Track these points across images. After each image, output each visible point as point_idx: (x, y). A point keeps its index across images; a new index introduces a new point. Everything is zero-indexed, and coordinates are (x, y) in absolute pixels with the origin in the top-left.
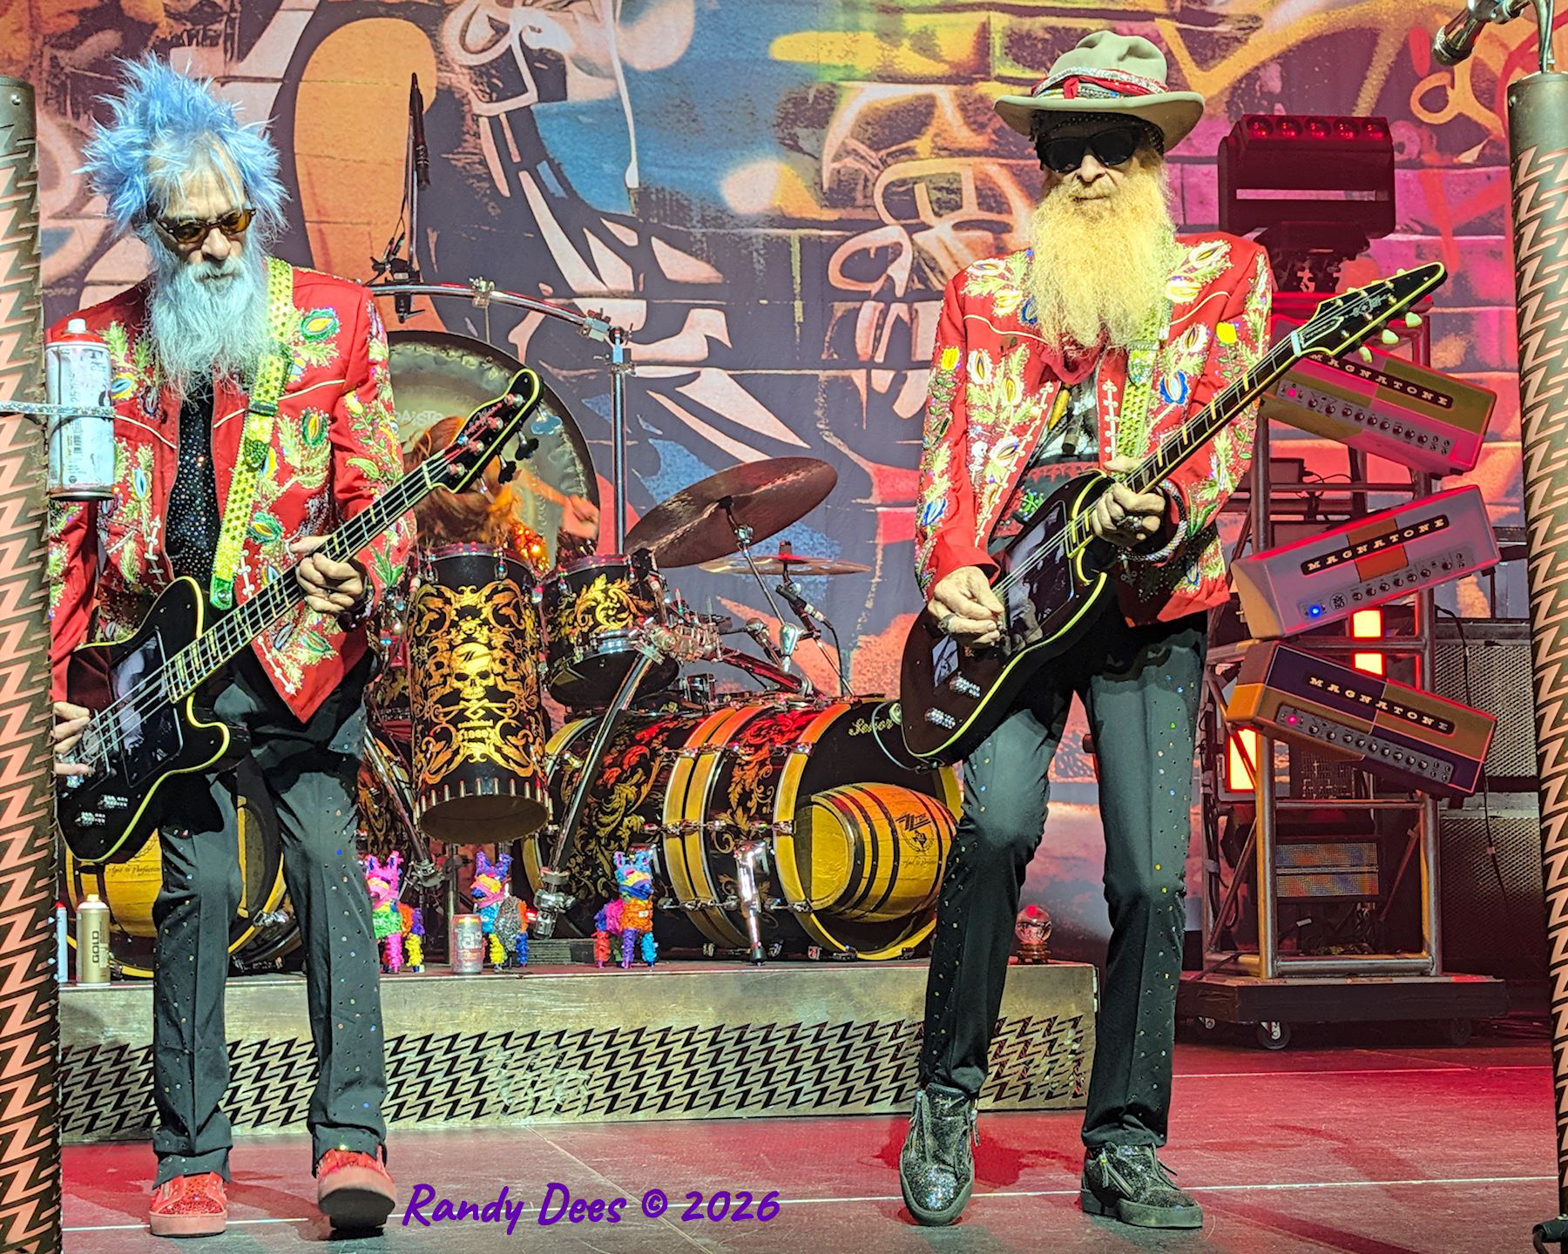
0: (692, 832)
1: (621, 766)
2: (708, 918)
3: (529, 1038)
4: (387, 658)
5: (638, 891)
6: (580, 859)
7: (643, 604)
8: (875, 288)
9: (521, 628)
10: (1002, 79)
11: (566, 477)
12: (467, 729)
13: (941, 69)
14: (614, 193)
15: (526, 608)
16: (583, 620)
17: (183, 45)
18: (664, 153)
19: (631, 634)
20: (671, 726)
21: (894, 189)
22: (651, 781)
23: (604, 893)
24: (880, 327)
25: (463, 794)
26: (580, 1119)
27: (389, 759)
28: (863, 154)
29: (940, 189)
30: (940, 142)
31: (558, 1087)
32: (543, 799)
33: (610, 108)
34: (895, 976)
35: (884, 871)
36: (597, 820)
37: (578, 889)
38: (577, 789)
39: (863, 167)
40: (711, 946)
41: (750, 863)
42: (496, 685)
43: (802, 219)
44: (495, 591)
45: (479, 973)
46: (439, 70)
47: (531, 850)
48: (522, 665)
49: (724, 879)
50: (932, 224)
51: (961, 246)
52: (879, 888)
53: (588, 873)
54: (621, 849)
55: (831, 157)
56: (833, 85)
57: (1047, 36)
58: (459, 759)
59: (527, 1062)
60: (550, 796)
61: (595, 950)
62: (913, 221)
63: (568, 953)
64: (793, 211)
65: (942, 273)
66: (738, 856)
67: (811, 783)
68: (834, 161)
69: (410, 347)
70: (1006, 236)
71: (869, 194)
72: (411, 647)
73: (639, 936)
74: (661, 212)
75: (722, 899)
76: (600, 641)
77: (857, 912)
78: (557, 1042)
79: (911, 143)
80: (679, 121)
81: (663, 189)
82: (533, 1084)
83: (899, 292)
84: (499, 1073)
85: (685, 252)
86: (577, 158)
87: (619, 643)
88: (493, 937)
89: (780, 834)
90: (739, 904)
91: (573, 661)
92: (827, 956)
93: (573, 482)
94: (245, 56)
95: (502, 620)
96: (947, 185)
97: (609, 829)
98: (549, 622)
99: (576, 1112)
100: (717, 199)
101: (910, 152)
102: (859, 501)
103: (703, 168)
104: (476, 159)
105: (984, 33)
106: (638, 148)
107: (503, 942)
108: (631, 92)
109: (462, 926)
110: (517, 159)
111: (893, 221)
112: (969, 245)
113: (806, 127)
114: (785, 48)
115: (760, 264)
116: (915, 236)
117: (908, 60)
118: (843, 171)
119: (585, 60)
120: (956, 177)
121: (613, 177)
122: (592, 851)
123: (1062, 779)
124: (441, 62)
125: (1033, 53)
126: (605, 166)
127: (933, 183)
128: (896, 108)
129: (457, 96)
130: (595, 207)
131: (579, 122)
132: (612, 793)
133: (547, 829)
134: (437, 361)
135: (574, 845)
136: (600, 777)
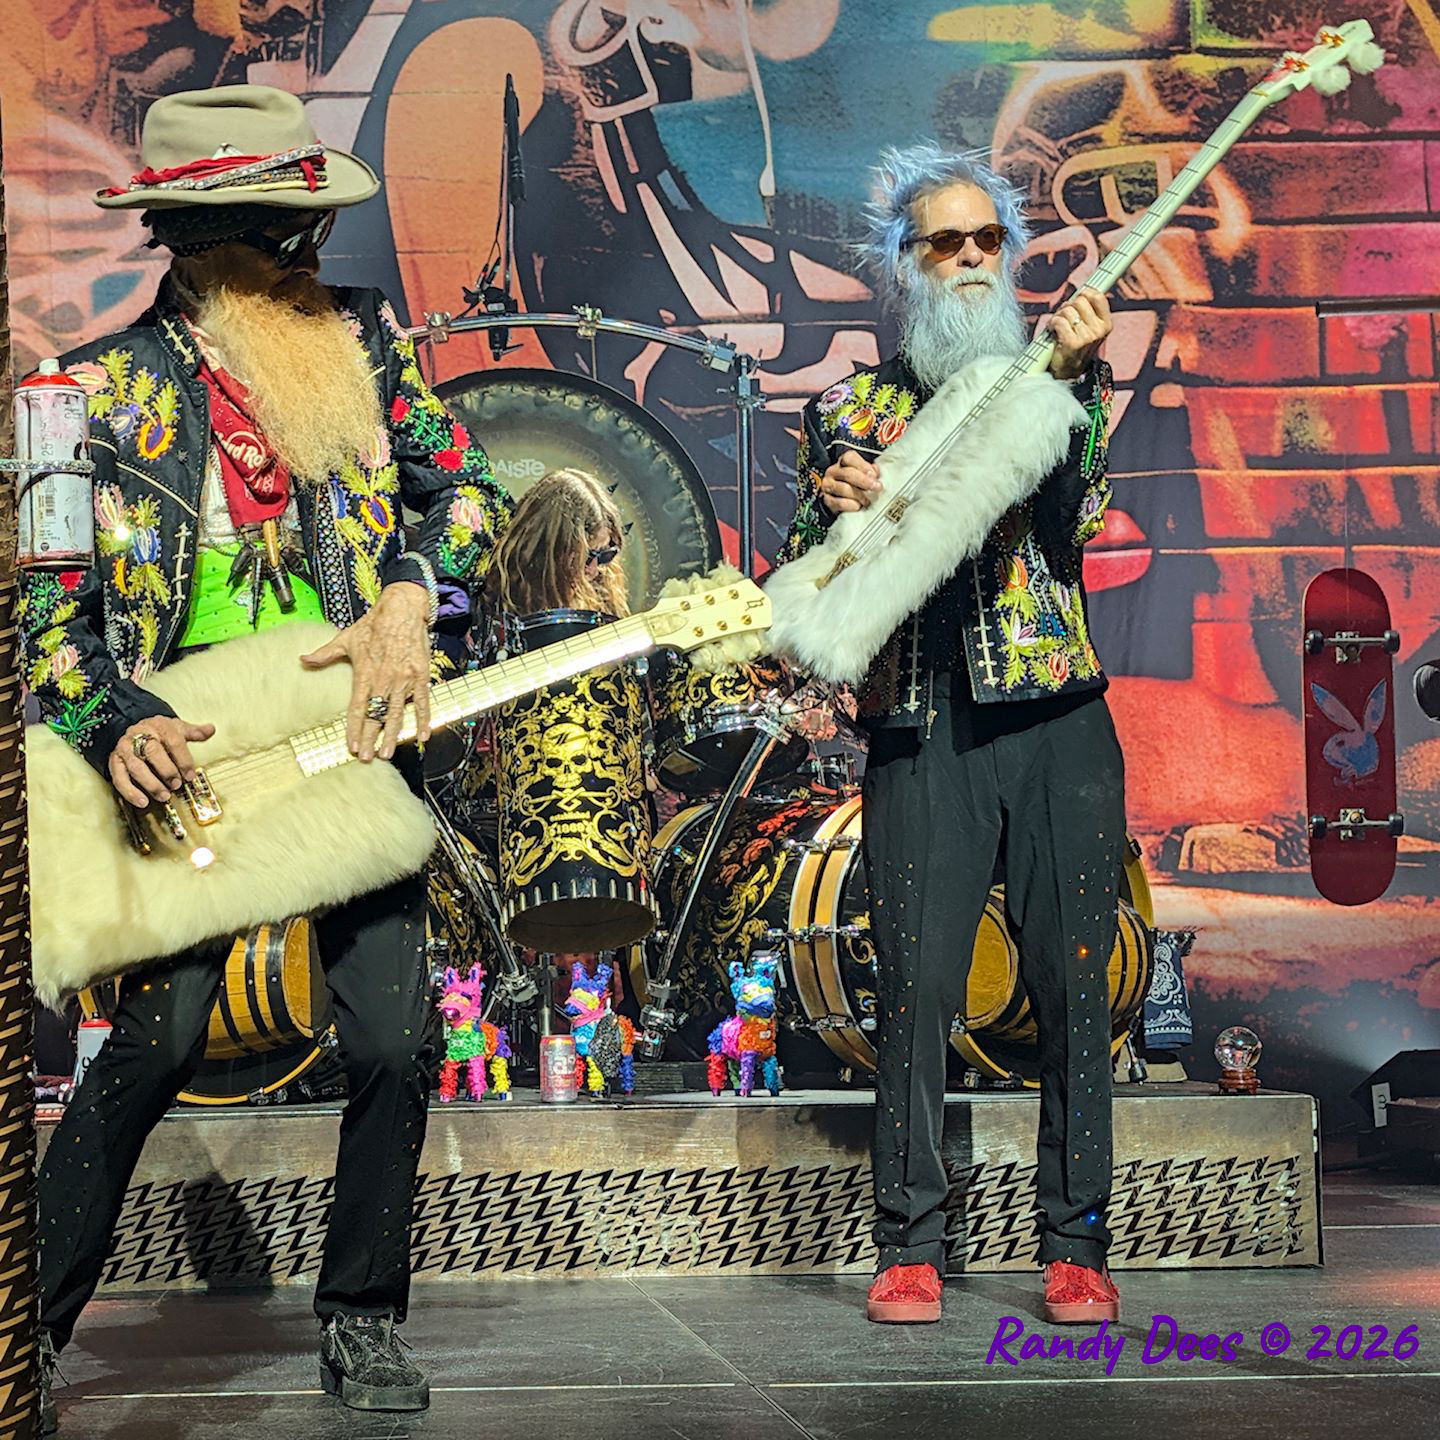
0: (823, 940)
2: (841, 1035)
3: (630, 1178)
6: (693, 970)
7: (767, 674)
8: (1054, 298)
9: (623, 704)
10: (1205, 51)
11: (682, 530)
12: (561, 823)
13: (1132, 42)
14: (747, 203)
15: (628, 681)
16: (696, 693)
17: (262, 60)
18: (805, 154)
19: (752, 708)
20: (799, 814)
21: (1076, 183)
22: (776, 879)
23: (721, 1012)
25: (555, 897)
26: (691, 1272)
28: (1039, 144)
29: (1131, 181)
30: (1131, 127)
31: (665, 1234)
32: (648, 901)
33: (741, 106)
36: (713, 924)
37: (691, 1005)
38: (686, 892)
39: (1039, 160)
40: (848, 1072)
45: (573, 1103)
46: (546, 73)
49: (861, 994)
50: (1121, 222)
53: (702, 986)
54: (740, 958)
55: (1000, 151)
56: (1004, 66)
58: (551, 857)
59: (628, 1205)
62: (1099, 220)
63: (679, 1078)
65: (1135, 279)
68: (1004, 154)
69: (506, 388)
70: (1210, 233)
71: (1047, 190)
74: (802, 222)
75: (860, 1016)
76: (715, 718)
78: (664, 1183)
79: (1096, 130)
80: (822, 117)
81: (804, 195)
82: (637, 1230)
84: (596, 1218)
85: (828, 265)
86: (703, 165)
87: (738, 720)
91: (684, 741)
92: (987, 1083)
93: (690, 536)
94: (329, 68)
96: (1140, 177)
97: (726, 935)
98: (656, 697)
99: (686, 1264)
101: (1095, 140)
103: (850, 169)
104: (588, 171)
106: (775, 150)
107: (601, 1067)
108: (766, 86)
109: (552, 1048)
110: (634, 169)
111: (1075, 220)
112: (1167, 245)
113: (972, 116)
114: (946, 27)
116: (1102, 237)
117: (1093, 33)
118: (1014, 166)
119: (712, 52)
120: (1151, 167)
121: (745, 184)
122: (707, 960)
123: (1284, 869)
124: (548, 64)
125: (1242, 20)
126: (735, 172)
127: (1122, 175)
128: (1078, 90)
129: (566, 101)
130: (724, 219)
131: (706, 123)
132: (730, 892)
133: (655, 935)
134: (535, 401)
135: (686, 953)
136: (717, 875)
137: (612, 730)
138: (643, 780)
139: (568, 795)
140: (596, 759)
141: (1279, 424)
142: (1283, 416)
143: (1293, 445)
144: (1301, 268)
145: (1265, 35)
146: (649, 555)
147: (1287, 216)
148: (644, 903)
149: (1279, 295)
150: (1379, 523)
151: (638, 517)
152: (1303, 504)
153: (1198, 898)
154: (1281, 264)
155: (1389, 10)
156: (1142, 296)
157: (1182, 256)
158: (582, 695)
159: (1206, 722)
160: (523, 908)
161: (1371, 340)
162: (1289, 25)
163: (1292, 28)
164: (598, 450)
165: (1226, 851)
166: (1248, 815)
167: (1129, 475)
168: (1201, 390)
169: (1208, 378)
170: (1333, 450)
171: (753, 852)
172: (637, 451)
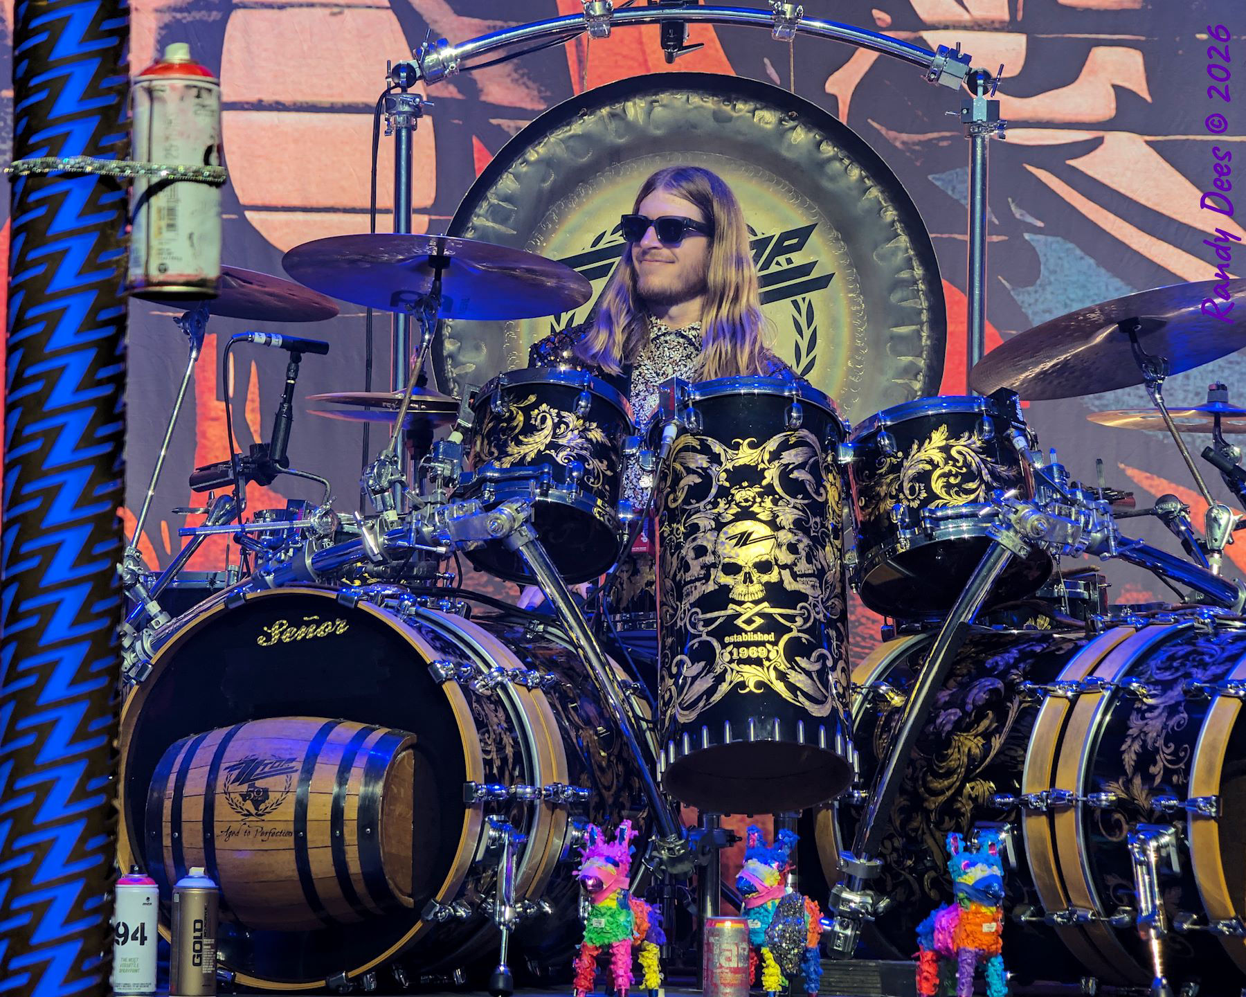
0: (1065, 809)
1: (962, 707)
2: (1087, 936)
4: (626, 538)
5: (982, 892)
6: (898, 843)
7: (1002, 469)
9: (820, 500)
11: (898, 284)
12: (738, 645)
15: (828, 471)
16: (912, 490)
19: (982, 513)
20: (1038, 649)
22: (1006, 729)
23: (933, 894)
27: (624, 685)
32: (845, 750)
36: (925, 784)
37: (895, 887)
38: (895, 739)
40: (1092, 980)
41: (1153, 858)
42: (781, 581)
44: (785, 446)
47: (828, 824)
48: (821, 554)
53: (909, 862)
54: (958, 829)
58: (724, 688)
60: (855, 748)
61: (918, 978)
63: (876, 981)
66: (1135, 848)
69: (681, 97)
72: (661, 523)
73: (982, 959)
75: (1110, 909)
76: (936, 521)
87: (965, 525)
89: (1198, 817)
90: (1134, 920)
91: (895, 550)
93: (907, 292)
95: (794, 487)
97: (941, 799)
98: (861, 493)
107: (779, 960)
109: (719, 933)
122: (916, 830)
132: (949, 746)
133: (852, 796)
134: (718, 117)
135: (890, 821)
136: (931, 720)
137: (806, 532)
138: (843, 596)
139: (748, 611)
146: (853, 314)
148: (839, 752)
151: (841, 266)
158: (770, 486)
164: (793, 181)
171: (978, 695)
172: (843, 183)
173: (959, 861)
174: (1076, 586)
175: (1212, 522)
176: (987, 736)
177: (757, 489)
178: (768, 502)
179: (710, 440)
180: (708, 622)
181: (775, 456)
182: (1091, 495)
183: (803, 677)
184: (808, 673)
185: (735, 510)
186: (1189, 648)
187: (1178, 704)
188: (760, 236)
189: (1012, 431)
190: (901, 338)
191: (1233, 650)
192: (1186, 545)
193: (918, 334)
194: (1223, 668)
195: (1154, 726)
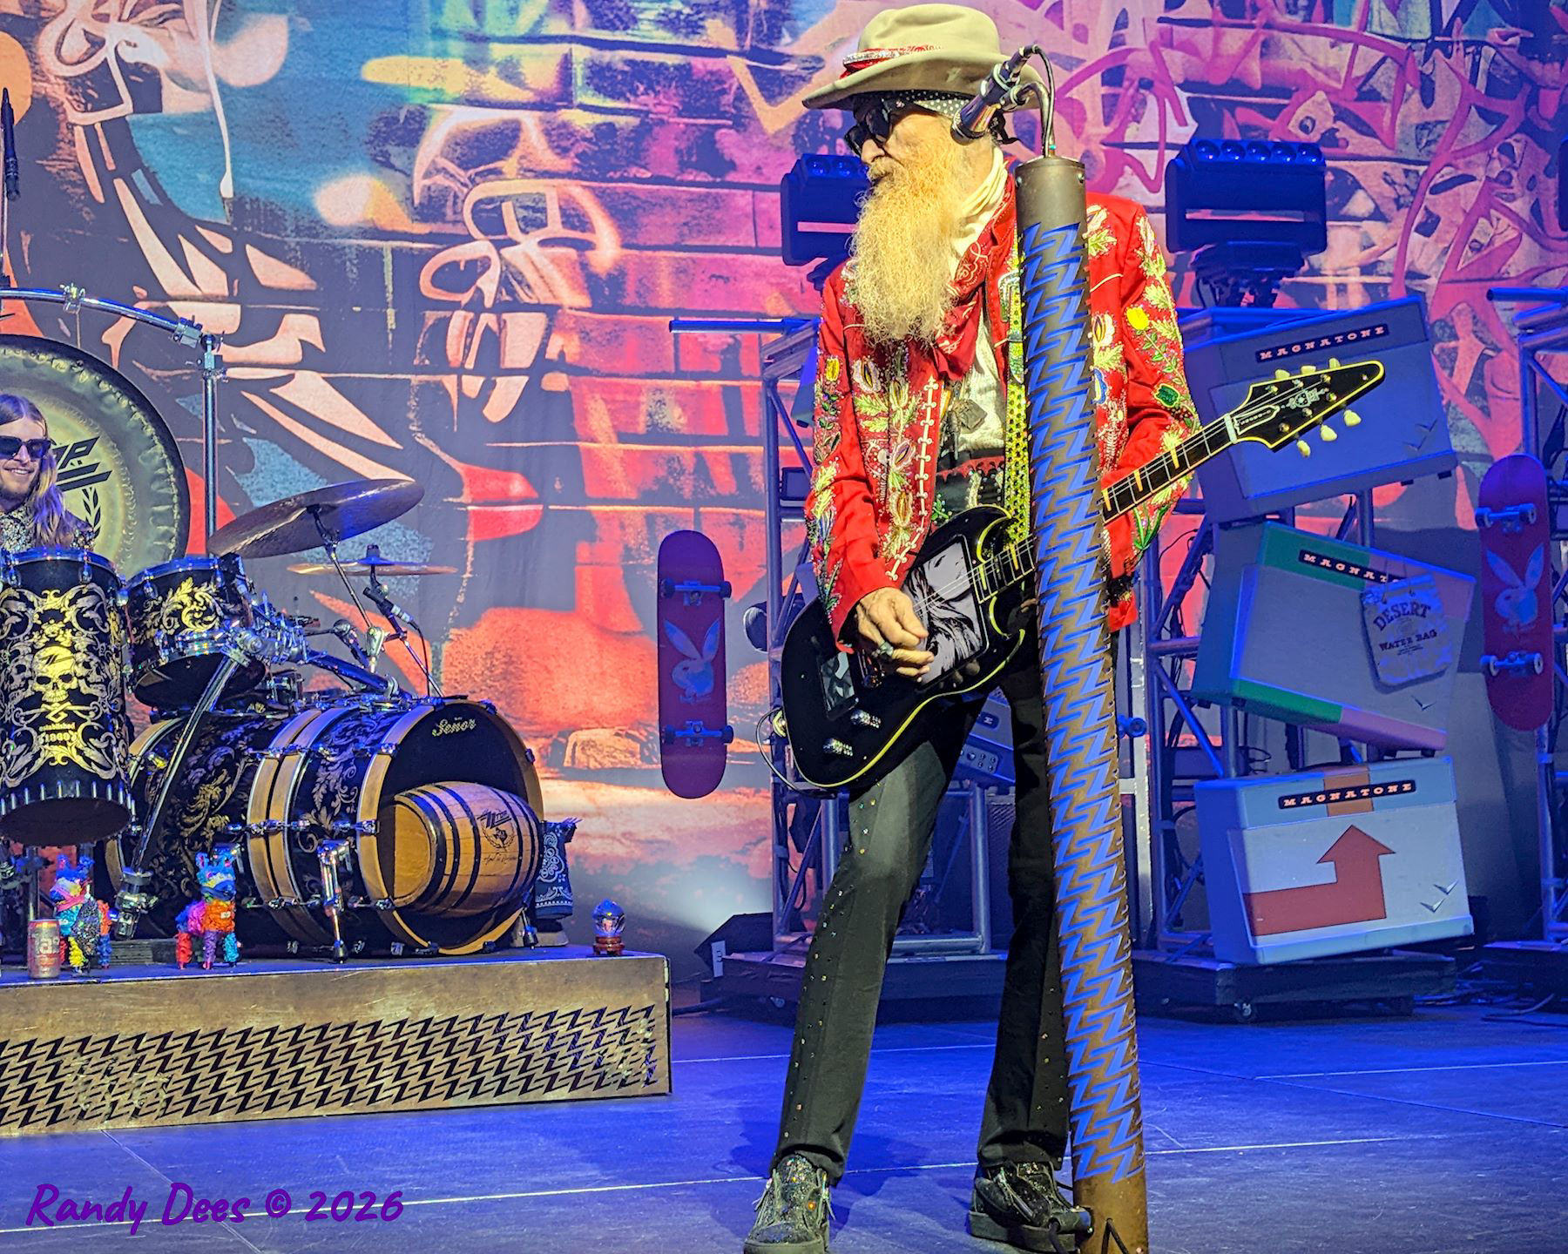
0: (277, 832)
1: (206, 767)
2: (291, 915)
3: (107, 1043)
5: (220, 892)
6: (163, 859)
7: (230, 607)
8: (465, 298)
9: (105, 631)
10: (584, 107)
11: (156, 478)
12: (48, 732)
13: (527, 96)
14: (209, 202)
15: (109, 610)
16: (169, 622)
18: (259, 165)
19: (217, 637)
20: (257, 726)
21: (483, 206)
22: (236, 781)
23: (187, 893)
24: (470, 335)
26: (159, 1122)
28: (453, 172)
29: (526, 208)
30: (526, 164)
31: (137, 1093)
32: (125, 799)
33: (204, 121)
34: (475, 971)
35: (466, 867)
36: (181, 820)
37: (161, 890)
38: (160, 791)
39: (452, 185)
40: (295, 945)
41: (334, 862)
42: (79, 688)
43: (393, 232)
44: (79, 595)
45: (56, 978)
46: (34, 79)
47: (114, 850)
48: (106, 668)
49: (307, 878)
50: (518, 240)
51: (546, 261)
52: (461, 883)
53: (171, 873)
54: (204, 850)
55: (421, 174)
56: (424, 107)
57: (627, 68)
58: (40, 762)
59: (104, 1066)
60: (133, 798)
62: (501, 237)
63: (149, 953)
64: (385, 223)
65: (529, 287)
66: (322, 856)
67: (394, 784)
68: (424, 178)
70: (589, 253)
71: (458, 210)
73: (221, 935)
74: (256, 222)
75: (306, 898)
76: (186, 644)
77: (439, 908)
78: (136, 1045)
79: (498, 164)
80: (274, 136)
81: (257, 199)
82: (111, 1088)
83: (488, 303)
84: (76, 1078)
85: (279, 259)
86: (172, 167)
87: (205, 645)
88: (71, 939)
89: (364, 834)
90: (322, 903)
91: (158, 663)
92: (410, 953)
93: (163, 483)
95: (86, 623)
96: (533, 204)
97: (193, 829)
98: (133, 625)
99: (154, 1115)
100: (311, 210)
101: (497, 173)
102: (451, 499)
103: (297, 181)
104: (70, 165)
105: (566, 63)
106: (233, 161)
108: (226, 106)
109: (39, 931)
110: (111, 166)
111: (482, 236)
112: (554, 260)
113: (398, 145)
114: (377, 70)
115: (353, 273)
116: (503, 251)
117: (495, 86)
118: (433, 188)
119: (179, 74)
120: (541, 197)
121: (208, 186)
122: (175, 851)
123: (646, 766)
124: (36, 73)
125: (614, 84)
126: (199, 176)
127: (520, 202)
128: (483, 130)
129: (52, 105)
130: (189, 214)
131: (174, 133)
132: (196, 792)
133: (130, 830)
134: (26, 363)
135: (158, 846)
136: (186, 777)
137: (96, 654)
138: (122, 696)
139: (55, 708)
140: (81, 678)
141: (643, 408)
142: (647, 402)
143: (655, 425)
144: (660, 285)
145: (632, 98)
146: (126, 498)
147: (648, 243)
148: (121, 801)
149: (643, 306)
150: (718, 490)
151: (116, 466)
152: (662, 473)
153: (579, 789)
154: (644, 281)
155: (726, 86)
156: (534, 301)
157: (566, 271)
159: (587, 646)
160: (14, 807)
161: (714, 345)
162: (650, 92)
163: (652, 95)
164: (82, 408)
165: (601, 751)
166: (619, 722)
167: (525, 445)
168: (582, 378)
169: (587, 369)
170: (685, 430)
171: (216, 759)
172: (116, 410)
173: (204, 871)
174: (281, 681)
175: (370, 637)
176: (223, 786)
177: (61, 625)
178: (69, 632)
179: (26, 592)
180: (27, 718)
181: (72, 602)
182: (290, 622)
183: (95, 752)
184: (99, 750)
185: (45, 639)
186: (357, 723)
187: (350, 760)
188: (58, 446)
189: (236, 581)
190: (160, 514)
191: (385, 723)
192: (354, 652)
193: (171, 511)
194: (379, 735)
195: (335, 775)
